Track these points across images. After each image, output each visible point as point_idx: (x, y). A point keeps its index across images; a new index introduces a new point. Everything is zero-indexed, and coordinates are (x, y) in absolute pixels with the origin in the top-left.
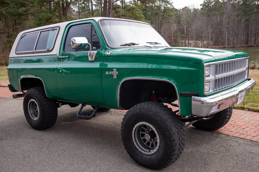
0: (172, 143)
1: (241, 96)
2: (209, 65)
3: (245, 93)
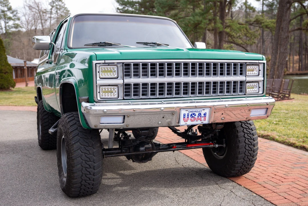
0: (71, 161)
1: (194, 114)
2: (104, 62)
3: (207, 111)
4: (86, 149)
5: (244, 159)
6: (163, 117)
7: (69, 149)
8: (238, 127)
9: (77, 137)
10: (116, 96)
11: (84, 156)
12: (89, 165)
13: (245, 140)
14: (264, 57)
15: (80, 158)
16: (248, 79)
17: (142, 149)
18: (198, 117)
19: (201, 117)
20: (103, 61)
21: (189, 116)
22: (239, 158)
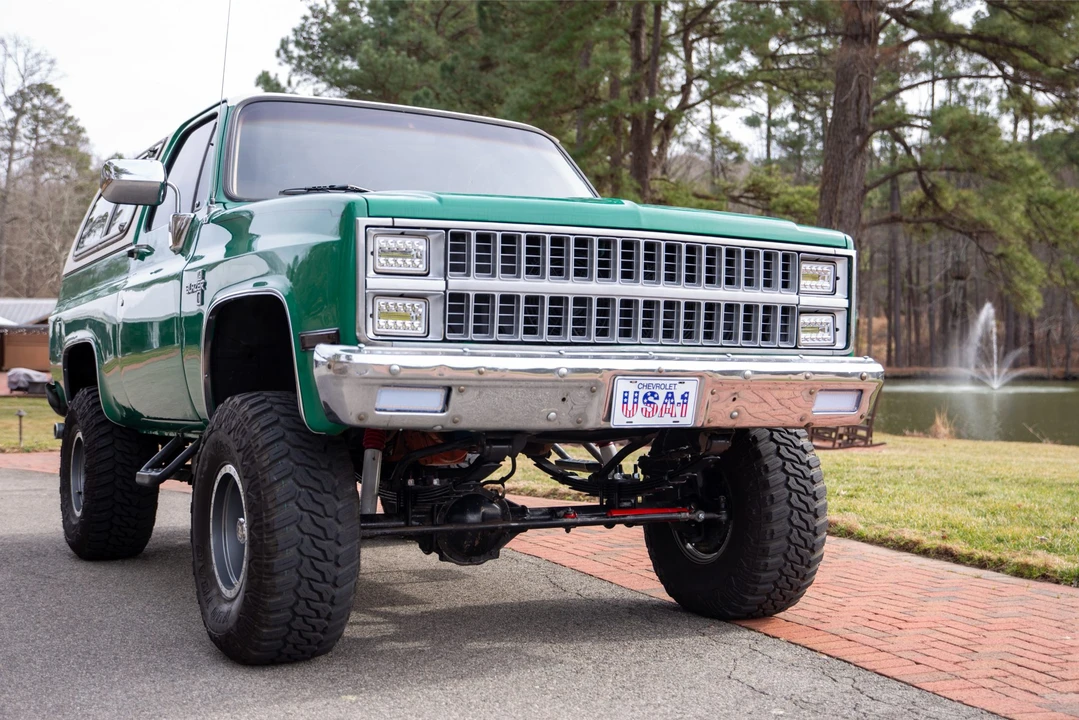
0: (265, 536)
1: (653, 394)
2: (391, 224)
3: (691, 386)
4: (314, 500)
5: (785, 556)
6: (564, 400)
7: (259, 499)
8: (767, 456)
9: (284, 461)
10: (421, 331)
11: (307, 520)
12: (324, 552)
13: (790, 495)
14: (849, 238)
15: (293, 528)
16: (806, 301)
17: (473, 518)
18: (664, 403)
19: (673, 403)
20: (388, 221)
21: (637, 398)
22: (771, 552)
